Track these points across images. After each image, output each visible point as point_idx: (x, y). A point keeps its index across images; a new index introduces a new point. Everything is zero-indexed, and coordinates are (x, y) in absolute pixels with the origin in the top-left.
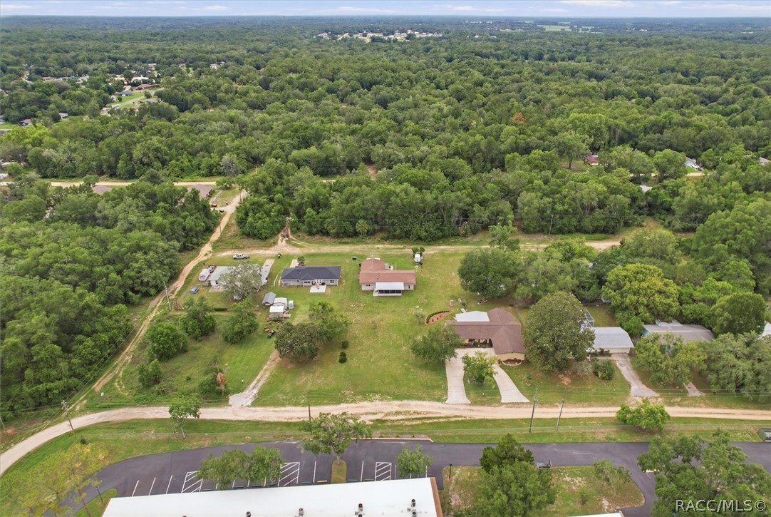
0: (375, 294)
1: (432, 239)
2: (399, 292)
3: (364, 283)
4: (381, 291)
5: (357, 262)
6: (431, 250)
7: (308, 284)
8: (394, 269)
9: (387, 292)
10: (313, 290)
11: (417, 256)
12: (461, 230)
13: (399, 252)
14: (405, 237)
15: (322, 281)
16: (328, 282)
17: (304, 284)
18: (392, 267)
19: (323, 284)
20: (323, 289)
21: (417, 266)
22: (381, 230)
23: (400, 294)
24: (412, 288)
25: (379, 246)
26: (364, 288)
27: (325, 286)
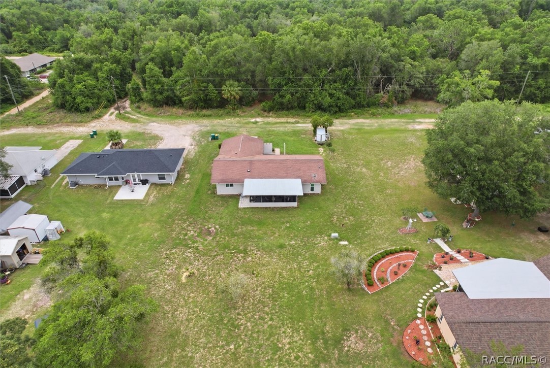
0: (244, 204)
1: (339, 110)
2: (292, 199)
3: (221, 182)
4: (255, 199)
5: (217, 143)
6: (341, 125)
7: (114, 183)
8: (282, 153)
9: (268, 199)
10: (123, 194)
11: (321, 132)
12: (383, 96)
13: (289, 128)
14: (298, 106)
15: (143, 176)
16: (153, 177)
17: (109, 183)
18: (278, 151)
19: (144, 182)
20: (141, 192)
21: (321, 149)
22: (263, 97)
23: (295, 204)
24: (318, 189)
25: (258, 120)
26: (222, 190)
27: (148, 186)
